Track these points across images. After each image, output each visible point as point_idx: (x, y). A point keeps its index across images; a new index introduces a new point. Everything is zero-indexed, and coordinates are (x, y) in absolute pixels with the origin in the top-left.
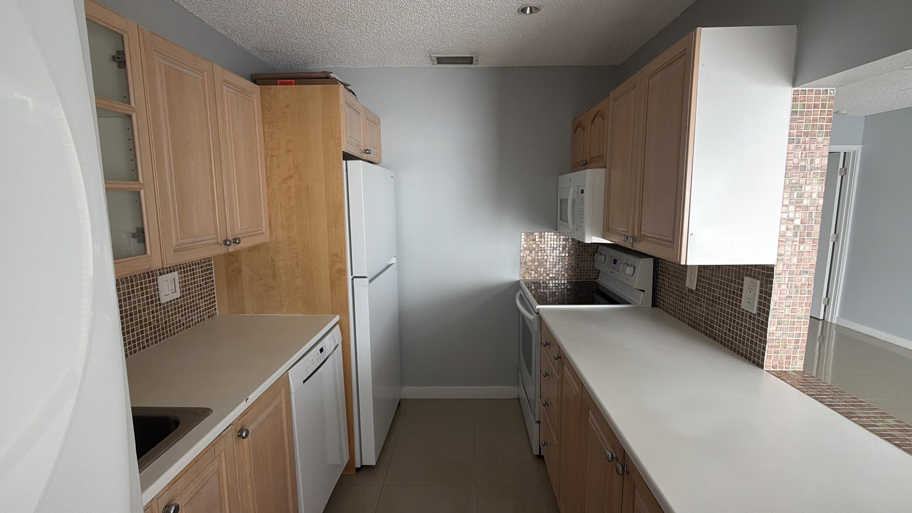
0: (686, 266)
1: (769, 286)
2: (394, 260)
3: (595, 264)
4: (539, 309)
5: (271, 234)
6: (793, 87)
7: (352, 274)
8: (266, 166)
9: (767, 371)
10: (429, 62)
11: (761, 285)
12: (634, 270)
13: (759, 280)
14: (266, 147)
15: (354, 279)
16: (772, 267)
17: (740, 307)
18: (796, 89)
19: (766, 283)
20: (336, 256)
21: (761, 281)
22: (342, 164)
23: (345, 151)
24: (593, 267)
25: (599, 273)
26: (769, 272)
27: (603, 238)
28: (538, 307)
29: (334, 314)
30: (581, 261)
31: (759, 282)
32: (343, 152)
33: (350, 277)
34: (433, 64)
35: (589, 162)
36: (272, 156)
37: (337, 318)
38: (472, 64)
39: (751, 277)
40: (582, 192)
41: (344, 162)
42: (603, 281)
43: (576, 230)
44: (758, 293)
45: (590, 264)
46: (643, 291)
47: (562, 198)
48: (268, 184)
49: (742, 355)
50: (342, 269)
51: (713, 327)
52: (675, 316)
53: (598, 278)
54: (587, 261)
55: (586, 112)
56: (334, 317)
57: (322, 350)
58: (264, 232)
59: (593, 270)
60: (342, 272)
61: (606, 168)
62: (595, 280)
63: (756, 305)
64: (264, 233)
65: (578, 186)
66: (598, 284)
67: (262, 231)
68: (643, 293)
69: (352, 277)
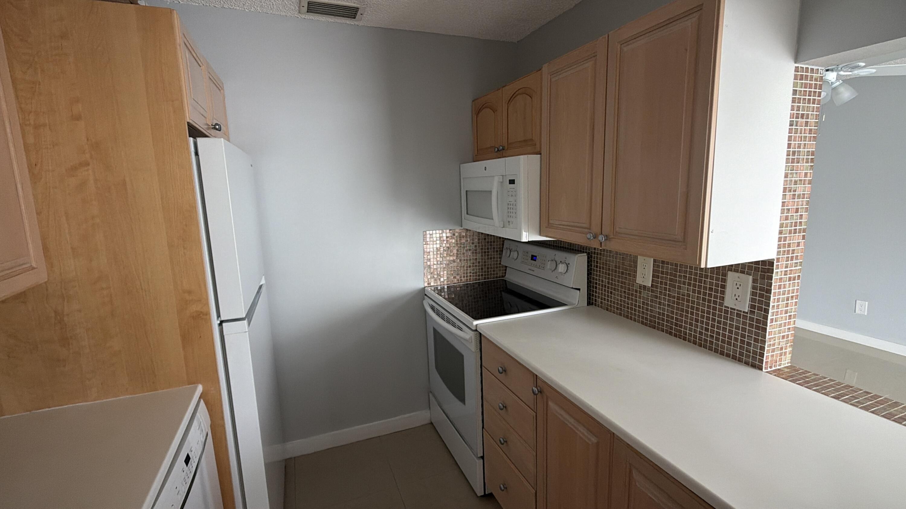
0: (706, 269)
1: (767, 281)
2: (263, 282)
3: (502, 261)
4: (477, 325)
5: (50, 266)
6: (795, 63)
7: (219, 316)
8: (26, 145)
9: (767, 372)
10: (295, 7)
11: (754, 281)
12: (567, 267)
13: (751, 275)
14: (21, 108)
15: (224, 324)
16: (772, 261)
17: (721, 304)
18: (797, 65)
19: (763, 277)
20: (190, 292)
21: (753, 277)
22: (188, 144)
23: (191, 122)
24: (500, 264)
25: (506, 270)
26: (766, 266)
27: (540, 235)
28: (476, 322)
29: (194, 383)
30: (488, 259)
31: (751, 277)
32: (188, 123)
33: (215, 322)
34: (299, 12)
35: (506, 148)
36: (37, 127)
37: (200, 389)
38: (355, 18)
39: (738, 272)
40: (512, 182)
41: (191, 139)
42: (512, 277)
43: (503, 226)
44: (750, 289)
45: (497, 261)
46: (579, 289)
47: (468, 190)
48: (35, 178)
49: (728, 355)
50: (201, 312)
51: (681, 326)
52: (620, 314)
53: (505, 276)
54: (494, 258)
55: (498, 90)
56: (196, 388)
57: (187, 460)
58: (34, 265)
59: (500, 267)
60: (204, 316)
61: (541, 154)
62: (502, 278)
63: (748, 302)
64: (34, 268)
65: (503, 176)
66: (505, 281)
67: (28, 265)
68: (578, 291)
69: (219, 322)
